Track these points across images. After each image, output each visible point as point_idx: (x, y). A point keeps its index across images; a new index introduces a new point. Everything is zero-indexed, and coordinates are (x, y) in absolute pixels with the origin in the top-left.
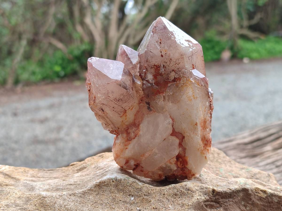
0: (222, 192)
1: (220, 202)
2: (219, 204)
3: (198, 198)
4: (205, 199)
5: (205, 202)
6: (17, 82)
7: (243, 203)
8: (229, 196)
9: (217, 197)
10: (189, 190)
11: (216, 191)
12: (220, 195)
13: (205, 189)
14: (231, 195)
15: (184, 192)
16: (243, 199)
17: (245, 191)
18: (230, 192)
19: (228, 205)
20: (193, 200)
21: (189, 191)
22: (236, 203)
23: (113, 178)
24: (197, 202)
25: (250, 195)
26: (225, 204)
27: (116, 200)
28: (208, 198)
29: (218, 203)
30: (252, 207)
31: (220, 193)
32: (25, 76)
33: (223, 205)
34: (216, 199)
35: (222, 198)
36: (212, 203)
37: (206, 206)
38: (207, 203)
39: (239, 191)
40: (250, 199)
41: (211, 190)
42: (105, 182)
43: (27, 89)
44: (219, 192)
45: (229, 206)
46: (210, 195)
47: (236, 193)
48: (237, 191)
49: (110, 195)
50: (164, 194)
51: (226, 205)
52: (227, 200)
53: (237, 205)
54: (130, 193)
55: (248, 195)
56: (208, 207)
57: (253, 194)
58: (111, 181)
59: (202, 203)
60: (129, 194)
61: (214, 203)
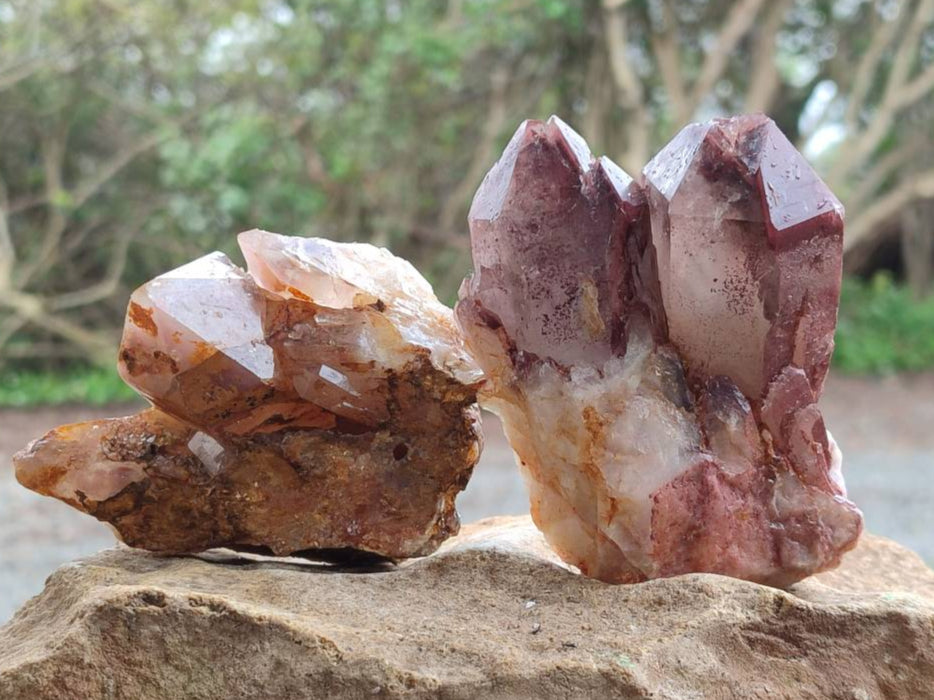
0: (809, 611)
1: (802, 639)
2: (798, 647)
3: (724, 612)
4: (746, 621)
5: (746, 628)
7: (887, 660)
8: (837, 627)
9: (791, 622)
10: (700, 590)
11: (786, 601)
12: (802, 618)
13: (754, 594)
14: (843, 625)
15: (684, 595)
16: (889, 647)
17: (896, 620)
18: (840, 616)
19: (829, 657)
20: (706, 614)
21: (701, 595)
22: (861, 654)
23: (485, 549)
24: (715, 621)
25: (912, 634)
26: (822, 650)
27: (482, 603)
28: (759, 619)
29: (796, 641)
30: (915, 675)
31: (802, 610)
33: (814, 654)
34: (786, 627)
35: (810, 630)
36: (772, 638)
37: (751, 642)
38: (754, 635)
39: (876, 618)
40: (912, 646)
41: (772, 596)
42: (458, 559)
44: (798, 608)
45: (833, 659)
46: (766, 611)
47: (864, 624)
48: (868, 617)
49: (466, 592)
50: (626, 601)
51: (822, 655)
52: (830, 641)
53: (864, 661)
54: (528, 592)
55: (906, 635)
56: (759, 648)
57: (923, 634)
58: (478, 557)
59: (736, 630)
60: (523, 594)
61: (782, 641)
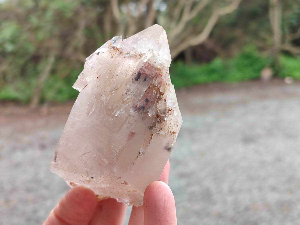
6: (42, 101)
32: (50, 95)
43: (53, 109)
